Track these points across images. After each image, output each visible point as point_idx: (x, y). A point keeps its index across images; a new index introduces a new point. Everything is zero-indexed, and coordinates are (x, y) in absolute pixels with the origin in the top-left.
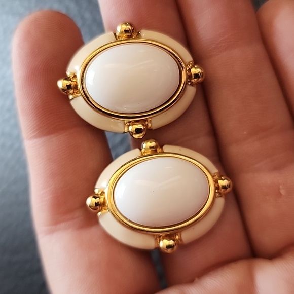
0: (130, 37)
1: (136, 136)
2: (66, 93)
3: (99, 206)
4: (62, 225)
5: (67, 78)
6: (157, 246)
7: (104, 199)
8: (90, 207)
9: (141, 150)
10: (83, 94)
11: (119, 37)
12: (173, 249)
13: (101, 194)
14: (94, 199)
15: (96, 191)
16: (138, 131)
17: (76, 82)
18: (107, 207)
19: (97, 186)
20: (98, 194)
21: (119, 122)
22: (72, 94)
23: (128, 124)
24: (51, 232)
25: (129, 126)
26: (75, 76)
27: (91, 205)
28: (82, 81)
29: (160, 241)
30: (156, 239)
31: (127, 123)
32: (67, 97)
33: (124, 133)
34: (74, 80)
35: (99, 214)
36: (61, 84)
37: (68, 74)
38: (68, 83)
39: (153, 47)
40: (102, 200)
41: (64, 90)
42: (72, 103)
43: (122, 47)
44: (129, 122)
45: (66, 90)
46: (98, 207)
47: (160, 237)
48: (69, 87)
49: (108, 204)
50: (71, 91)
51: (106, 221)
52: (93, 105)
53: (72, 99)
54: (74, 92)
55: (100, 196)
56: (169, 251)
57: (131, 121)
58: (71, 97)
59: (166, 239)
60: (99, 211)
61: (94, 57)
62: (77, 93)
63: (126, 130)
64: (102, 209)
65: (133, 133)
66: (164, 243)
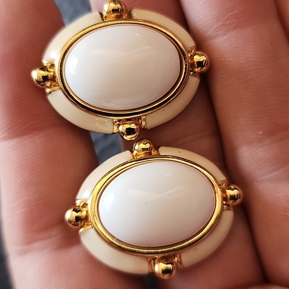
0: (119, 18)
1: (128, 138)
2: (42, 85)
3: (81, 221)
4: (37, 245)
5: (43, 68)
6: (151, 271)
7: (87, 212)
8: (70, 222)
9: (132, 152)
10: (62, 87)
11: (106, 17)
12: (170, 275)
13: (83, 207)
14: (74, 212)
15: (78, 203)
16: (130, 131)
17: (54, 73)
18: (91, 222)
19: (78, 197)
20: (79, 206)
21: (107, 120)
22: (49, 87)
23: (118, 123)
24: (23, 253)
25: (119, 125)
26: (52, 65)
27: (71, 219)
28: (61, 70)
29: (154, 264)
30: (149, 263)
31: (116, 122)
32: (44, 90)
33: (113, 133)
34: (52, 70)
35: (81, 230)
36: (36, 74)
37: (45, 62)
38: (44, 73)
39: (148, 29)
40: (84, 213)
41: (38, 82)
42: (50, 98)
43: (109, 29)
44: (119, 121)
45: (42, 82)
46: (79, 222)
47: (154, 259)
48: (45, 78)
49: (91, 218)
50: (48, 84)
51: (89, 239)
52: (75, 100)
53: (50, 93)
54: (51, 85)
55: (81, 208)
56: (166, 276)
57: (121, 120)
58: (48, 90)
59: (163, 262)
60: (81, 227)
61: (75, 42)
62: (55, 86)
63: (115, 130)
64: (84, 225)
65: (124, 134)
66: (159, 267)
